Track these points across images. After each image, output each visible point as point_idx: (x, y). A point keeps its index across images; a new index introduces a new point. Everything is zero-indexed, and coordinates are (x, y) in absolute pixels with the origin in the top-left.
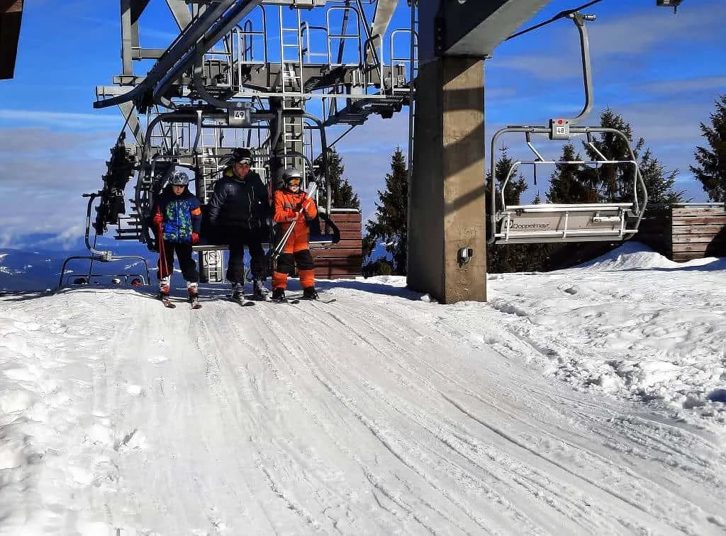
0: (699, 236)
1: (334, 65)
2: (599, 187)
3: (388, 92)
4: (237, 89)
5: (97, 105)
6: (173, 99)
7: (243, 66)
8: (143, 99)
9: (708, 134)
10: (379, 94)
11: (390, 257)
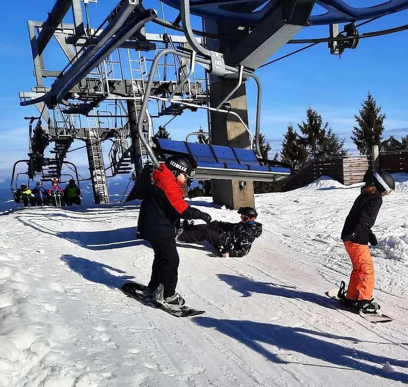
0: (356, 172)
1: (162, 82)
2: (308, 148)
3: (194, 97)
4: (107, 95)
5: (22, 104)
6: (69, 100)
7: (109, 81)
8: (51, 100)
9: (359, 120)
10: (189, 98)
11: (201, 187)
